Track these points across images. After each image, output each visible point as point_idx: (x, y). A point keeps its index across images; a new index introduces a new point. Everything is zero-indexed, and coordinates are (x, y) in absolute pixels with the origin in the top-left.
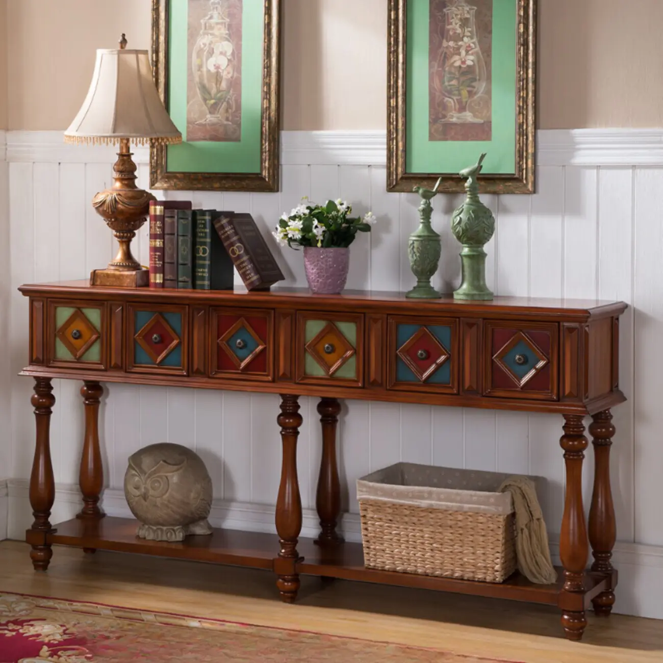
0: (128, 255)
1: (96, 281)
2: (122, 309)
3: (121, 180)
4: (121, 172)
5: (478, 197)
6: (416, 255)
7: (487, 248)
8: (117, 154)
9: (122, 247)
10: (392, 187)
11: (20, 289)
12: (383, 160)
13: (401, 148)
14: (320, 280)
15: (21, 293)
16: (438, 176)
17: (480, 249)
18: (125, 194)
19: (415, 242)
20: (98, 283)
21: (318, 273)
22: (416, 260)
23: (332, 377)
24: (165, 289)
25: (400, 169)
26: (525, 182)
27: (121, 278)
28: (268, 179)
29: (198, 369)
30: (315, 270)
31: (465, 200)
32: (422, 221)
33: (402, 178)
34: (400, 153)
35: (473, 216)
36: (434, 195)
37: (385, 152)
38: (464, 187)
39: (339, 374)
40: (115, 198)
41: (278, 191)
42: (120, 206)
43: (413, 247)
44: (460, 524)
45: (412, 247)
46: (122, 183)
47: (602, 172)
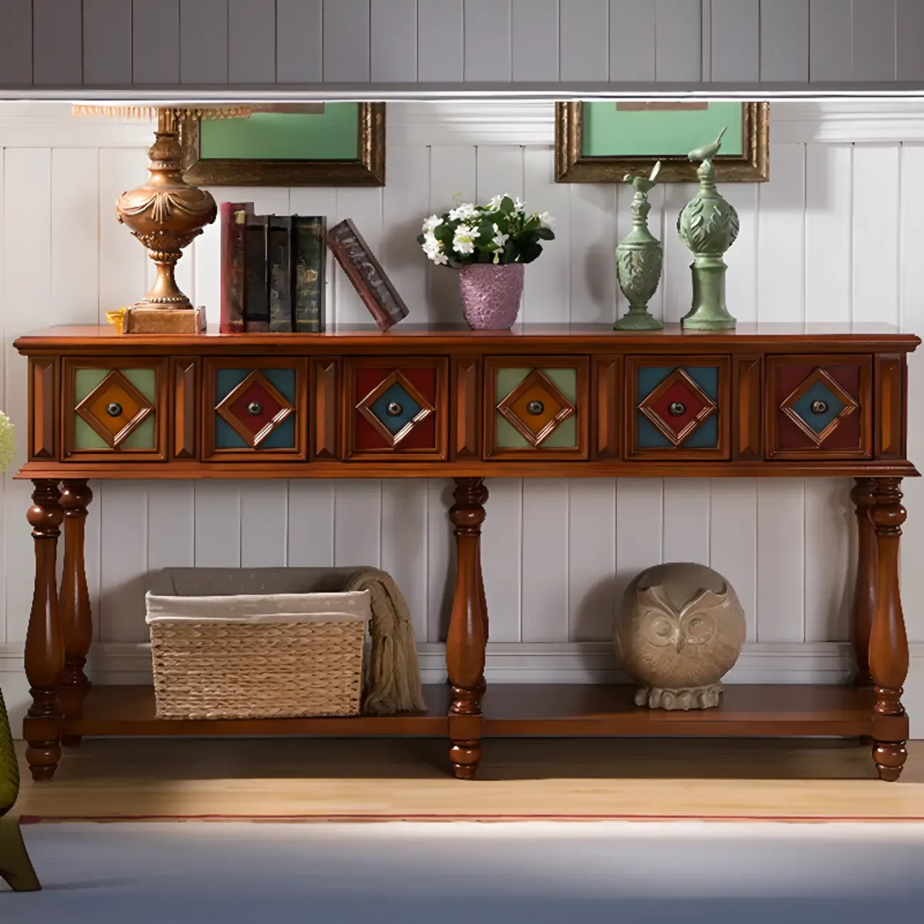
0: (172, 286)
1: (133, 327)
2: (195, 367)
3: (164, 172)
4: (165, 160)
5: (715, 187)
6: (635, 271)
7: (727, 257)
8: (155, 133)
9: (165, 274)
10: (562, 176)
11: (15, 345)
12: (551, 137)
13: (575, 121)
14: (492, 311)
15: (16, 350)
16: (654, 159)
17: (719, 259)
18: (181, 193)
19: (633, 252)
20: (136, 330)
21: (489, 302)
22: (635, 277)
23: (540, 449)
24: (249, 334)
25: (575, 151)
26: (755, 165)
27: (175, 320)
28: (371, 168)
29: (324, 450)
30: (484, 297)
31: (699, 192)
32: (637, 222)
33: (578, 163)
34: (574, 128)
35: (720, 214)
36: (654, 185)
37: (552, 128)
38: (695, 174)
39: (550, 444)
40: (168, 199)
41: (383, 184)
42: (176, 211)
43: (631, 259)
44: (305, 640)
45: (628, 259)
46: (167, 177)
47: (857, 150)
